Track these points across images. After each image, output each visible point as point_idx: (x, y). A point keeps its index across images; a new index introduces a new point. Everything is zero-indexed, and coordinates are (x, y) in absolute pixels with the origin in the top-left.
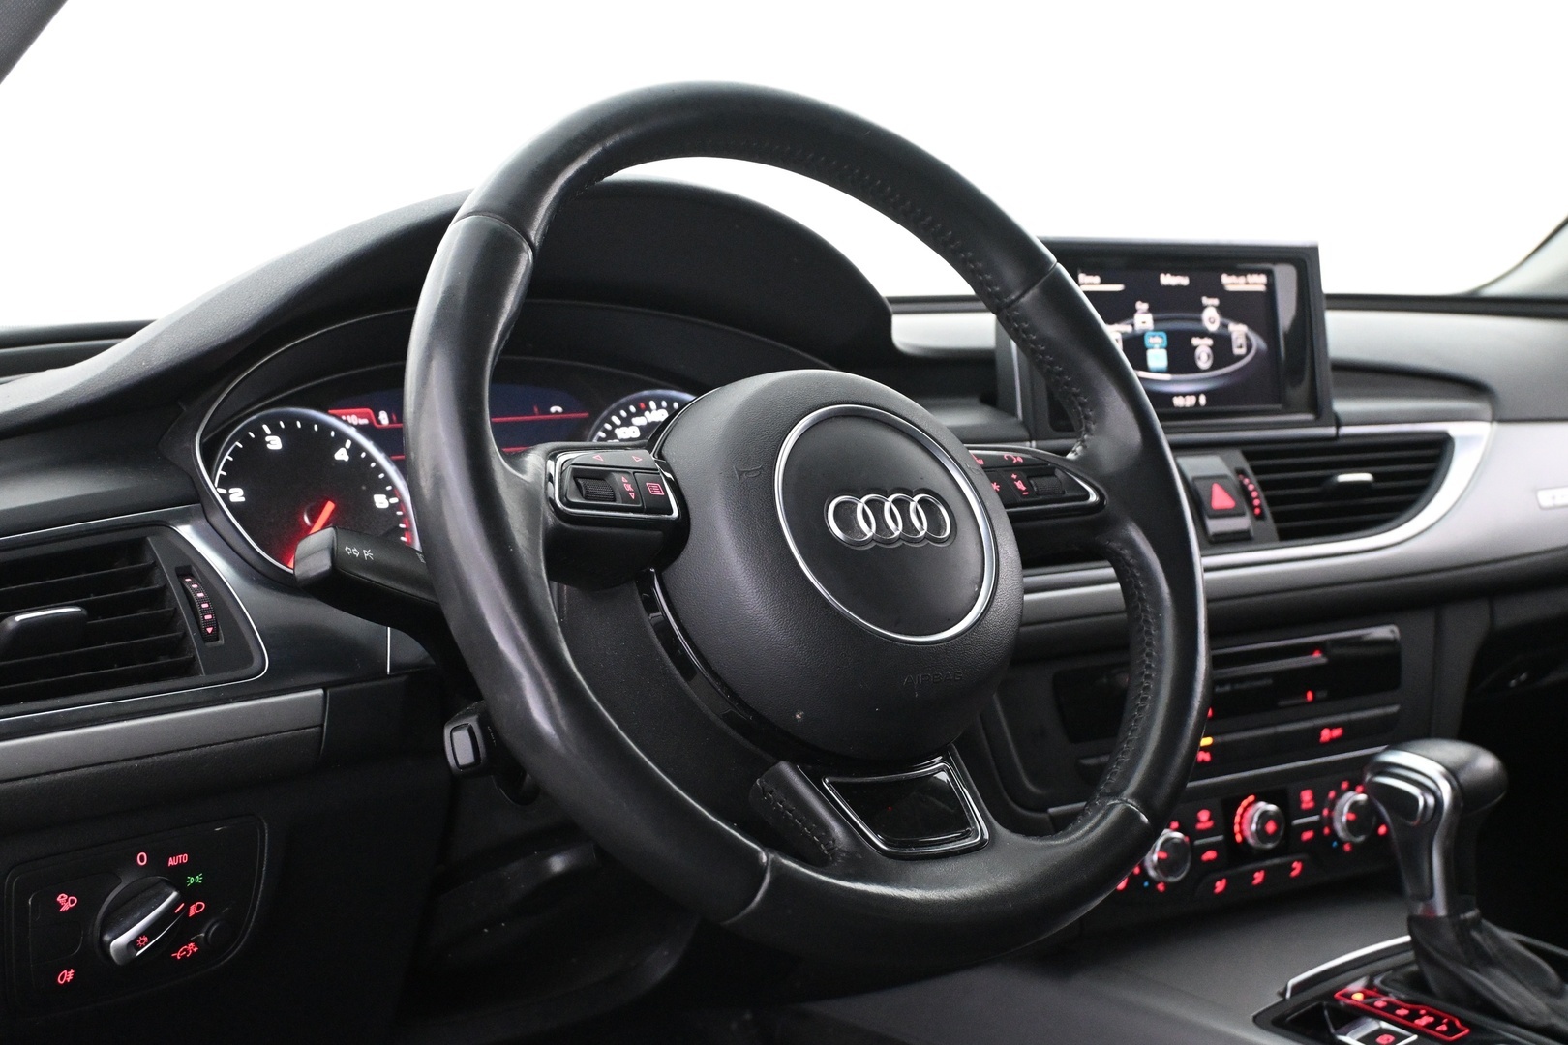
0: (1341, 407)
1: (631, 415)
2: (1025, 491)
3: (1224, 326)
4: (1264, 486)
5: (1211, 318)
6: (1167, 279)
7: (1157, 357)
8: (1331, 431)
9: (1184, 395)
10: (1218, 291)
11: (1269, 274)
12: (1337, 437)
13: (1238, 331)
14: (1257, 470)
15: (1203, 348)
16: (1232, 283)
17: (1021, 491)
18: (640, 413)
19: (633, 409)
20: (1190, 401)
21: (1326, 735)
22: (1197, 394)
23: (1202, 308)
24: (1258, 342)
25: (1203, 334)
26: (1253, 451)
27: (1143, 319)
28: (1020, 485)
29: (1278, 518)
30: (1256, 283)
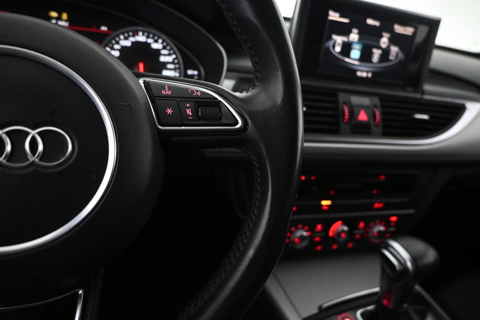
0: (427, 87)
1: (129, 36)
2: (191, 116)
3: (389, 47)
4: (383, 113)
5: (384, 41)
6: (370, 22)
7: (355, 53)
8: (418, 96)
9: (362, 71)
10: (391, 31)
11: (416, 29)
12: (421, 99)
13: (394, 49)
14: (383, 106)
15: (377, 54)
16: (399, 29)
17: (189, 116)
18: (133, 36)
19: (131, 34)
20: (364, 75)
21: (377, 205)
22: (368, 72)
23: (381, 36)
24: (401, 55)
25: (379, 47)
26: (383, 99)
27: (354, 36)
28: (189, 112)
29: (384, 127)
30: (409, 31)
